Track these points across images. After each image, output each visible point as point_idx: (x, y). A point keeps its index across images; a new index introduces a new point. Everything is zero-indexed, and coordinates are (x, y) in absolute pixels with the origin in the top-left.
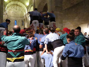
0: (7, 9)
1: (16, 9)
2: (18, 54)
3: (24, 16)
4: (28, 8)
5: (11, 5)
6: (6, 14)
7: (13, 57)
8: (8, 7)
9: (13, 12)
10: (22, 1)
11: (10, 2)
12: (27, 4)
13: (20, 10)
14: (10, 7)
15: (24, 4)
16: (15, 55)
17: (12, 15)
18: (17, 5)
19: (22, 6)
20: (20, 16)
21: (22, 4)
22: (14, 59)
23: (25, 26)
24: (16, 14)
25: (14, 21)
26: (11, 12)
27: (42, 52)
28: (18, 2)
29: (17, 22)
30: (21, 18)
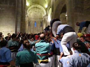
0: (28, 12)
1: (36, 12)
2: (44, 57)
3: (43, 17)
4: (46, 9)
5: (31, 8)
6: (28, 16)
7: (40, 59)
8: (29, 11)
9: (33, 14)
10: (41, 3)
11: (31, 6)
12: (46, 6)
13: (40, 12)
14: (31, 10)
15: (43, 6)
16: (41, 57)
17: (32, 18)
18: (37, 8)
19: (41, 8)
20: (39, 18)
21: (41, 6)
22: (41, 61)
23: (44, 26)
24: (36, 16)
25: (34, 22)
26: (32, 14)
27: (59, 56)
28: (37, 5)
29: (37, 23)
30: (40, 20)
